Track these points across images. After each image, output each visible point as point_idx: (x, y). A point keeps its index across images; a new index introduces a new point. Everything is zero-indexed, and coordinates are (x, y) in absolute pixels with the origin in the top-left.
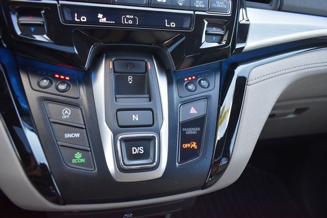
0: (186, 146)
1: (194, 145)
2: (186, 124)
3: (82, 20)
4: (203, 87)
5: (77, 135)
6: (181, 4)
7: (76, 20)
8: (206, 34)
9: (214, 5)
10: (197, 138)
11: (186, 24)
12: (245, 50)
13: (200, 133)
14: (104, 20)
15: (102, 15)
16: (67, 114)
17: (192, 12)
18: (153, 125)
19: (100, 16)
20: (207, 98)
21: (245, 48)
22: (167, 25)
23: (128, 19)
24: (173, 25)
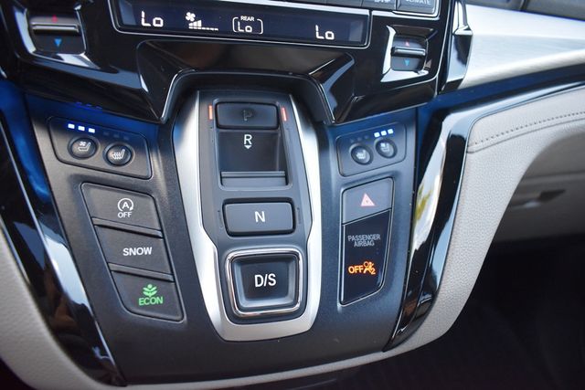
0: (355, 269)
1: (370, 268)
2: (355, 228)
3: (155, 25)
4: (383, 155)
5: (148, 251)
7: (144, 24)
8: (394, 54)
10: (375, 254)
11: (356, 35)
12: (462, 85)
13: (380, 245)
14: (198, 25)
15: (193, 15)
16: (126, 210)
17: (366, 12)
18: (293, 231)
19: (190, 16)
20: (393, 176)
21: (463, 82)
22: (318, 37)
23: (244, 24)
24: (330, 35)
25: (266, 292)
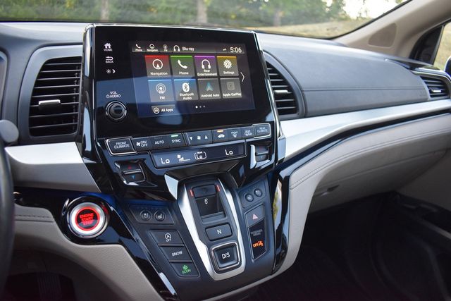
0: (255, 245)
1: (261, 244)
2: (253, 229)
3: (167, 162)
4: (257, 196)
5: (181, 253)
6: (235, 136)
7: (162, 163)
8: (256, 155)
9: (258, 131)
11: (241, 152)
13: (263, 233)
14: (182, 159)
16: (168, 238)
17: (243, 141)
18: (232, 235)
19: (179, 156)
20: (263, 204)
22: (227, 154)
23: (199, 155)
25: (227, 260)
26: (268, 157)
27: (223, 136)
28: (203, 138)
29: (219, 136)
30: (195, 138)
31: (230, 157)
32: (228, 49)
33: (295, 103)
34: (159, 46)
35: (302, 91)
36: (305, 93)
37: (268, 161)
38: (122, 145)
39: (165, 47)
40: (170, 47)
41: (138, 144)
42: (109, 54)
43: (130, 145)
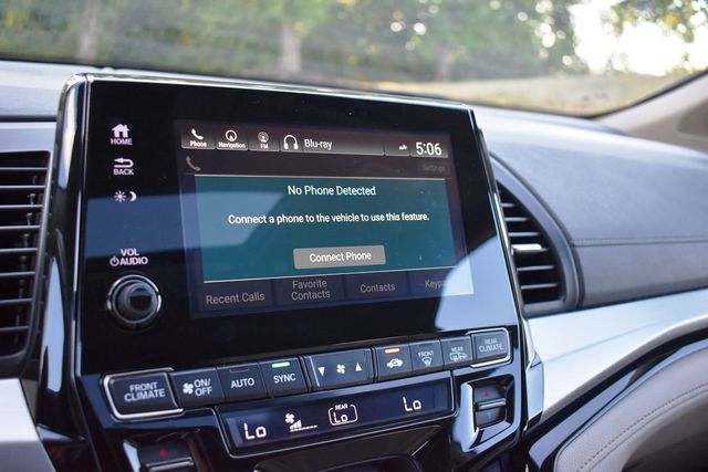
3: (259, 436)
6: (428, 363)
7: (248, 437)
8: (475, 409)
9: (482, 350)
14: (297, 426)
15: (292, 416)
17: (446, 374)
19: (290, 418)
21: (542, 416)
22: (407, 410)
23: (340, 413)
24: (417, 405)
26: (506, 414)
27: (400, 363)
28: (350, 368)
29: (390, 365)
30: (331, 370)
31: (415, 417)
32: (412, 146)
33: (556, 275)
34: (248, 136)
35: (572, 246)
36: (579, 250)
37: (504, 424)
38: (145, 391)
39: (263, 138)
40: (275, 138)
41: (188, 389)
42: (123, 151)
43: (166, 392)
